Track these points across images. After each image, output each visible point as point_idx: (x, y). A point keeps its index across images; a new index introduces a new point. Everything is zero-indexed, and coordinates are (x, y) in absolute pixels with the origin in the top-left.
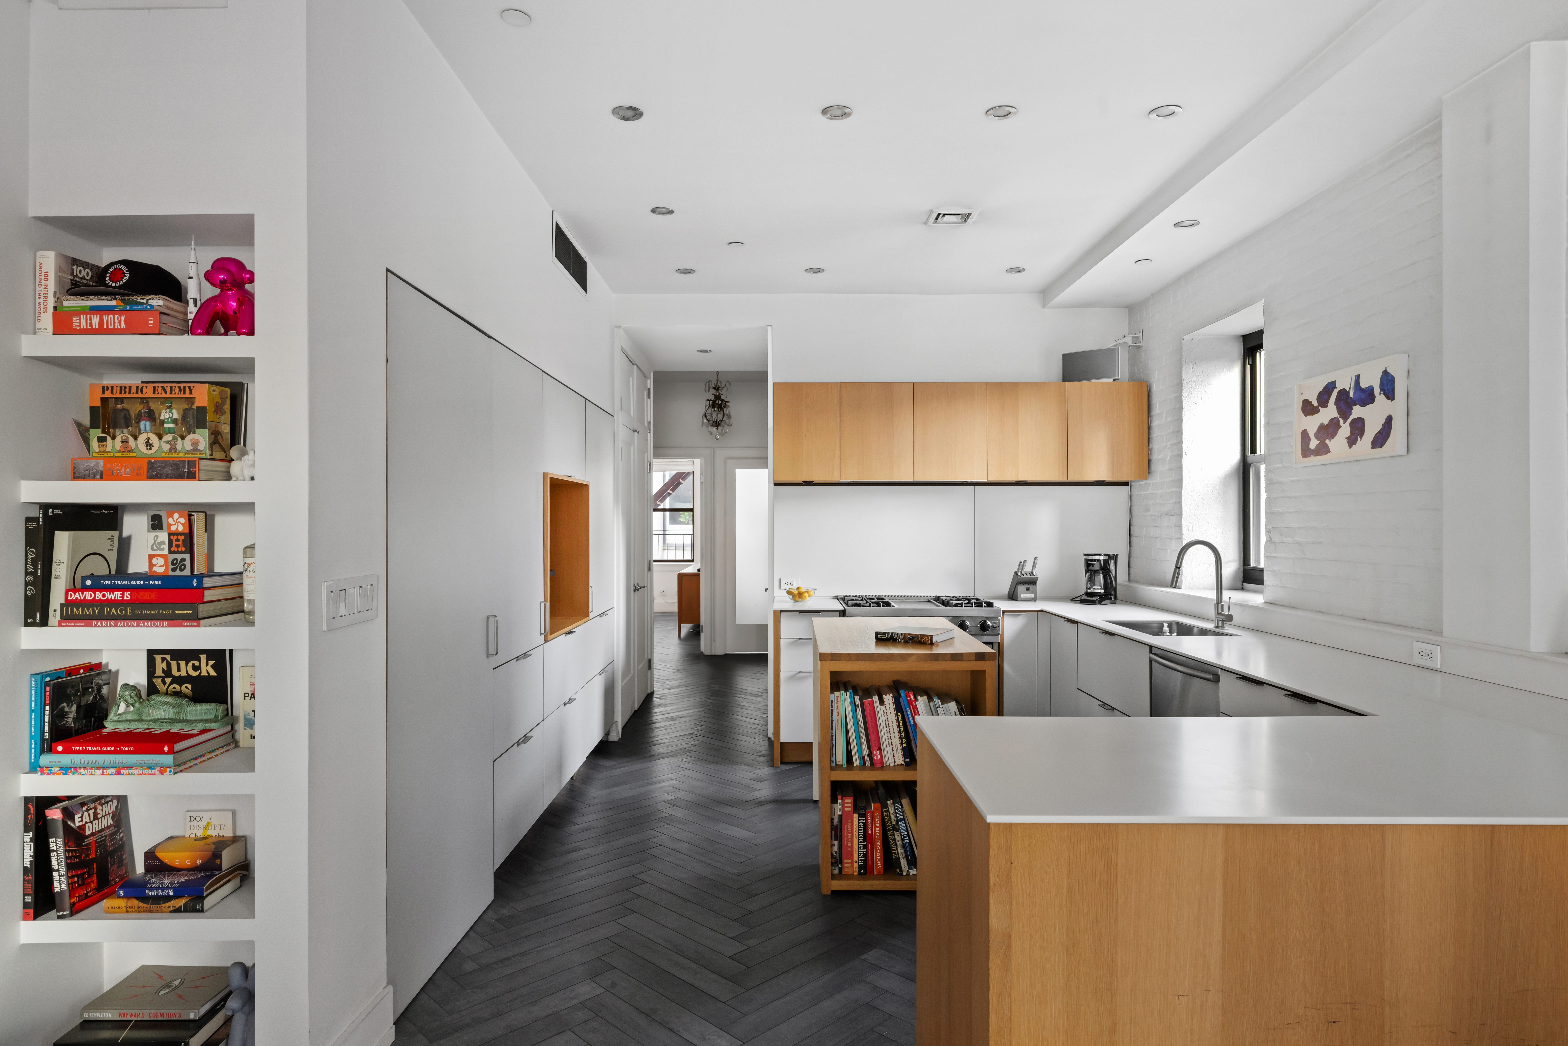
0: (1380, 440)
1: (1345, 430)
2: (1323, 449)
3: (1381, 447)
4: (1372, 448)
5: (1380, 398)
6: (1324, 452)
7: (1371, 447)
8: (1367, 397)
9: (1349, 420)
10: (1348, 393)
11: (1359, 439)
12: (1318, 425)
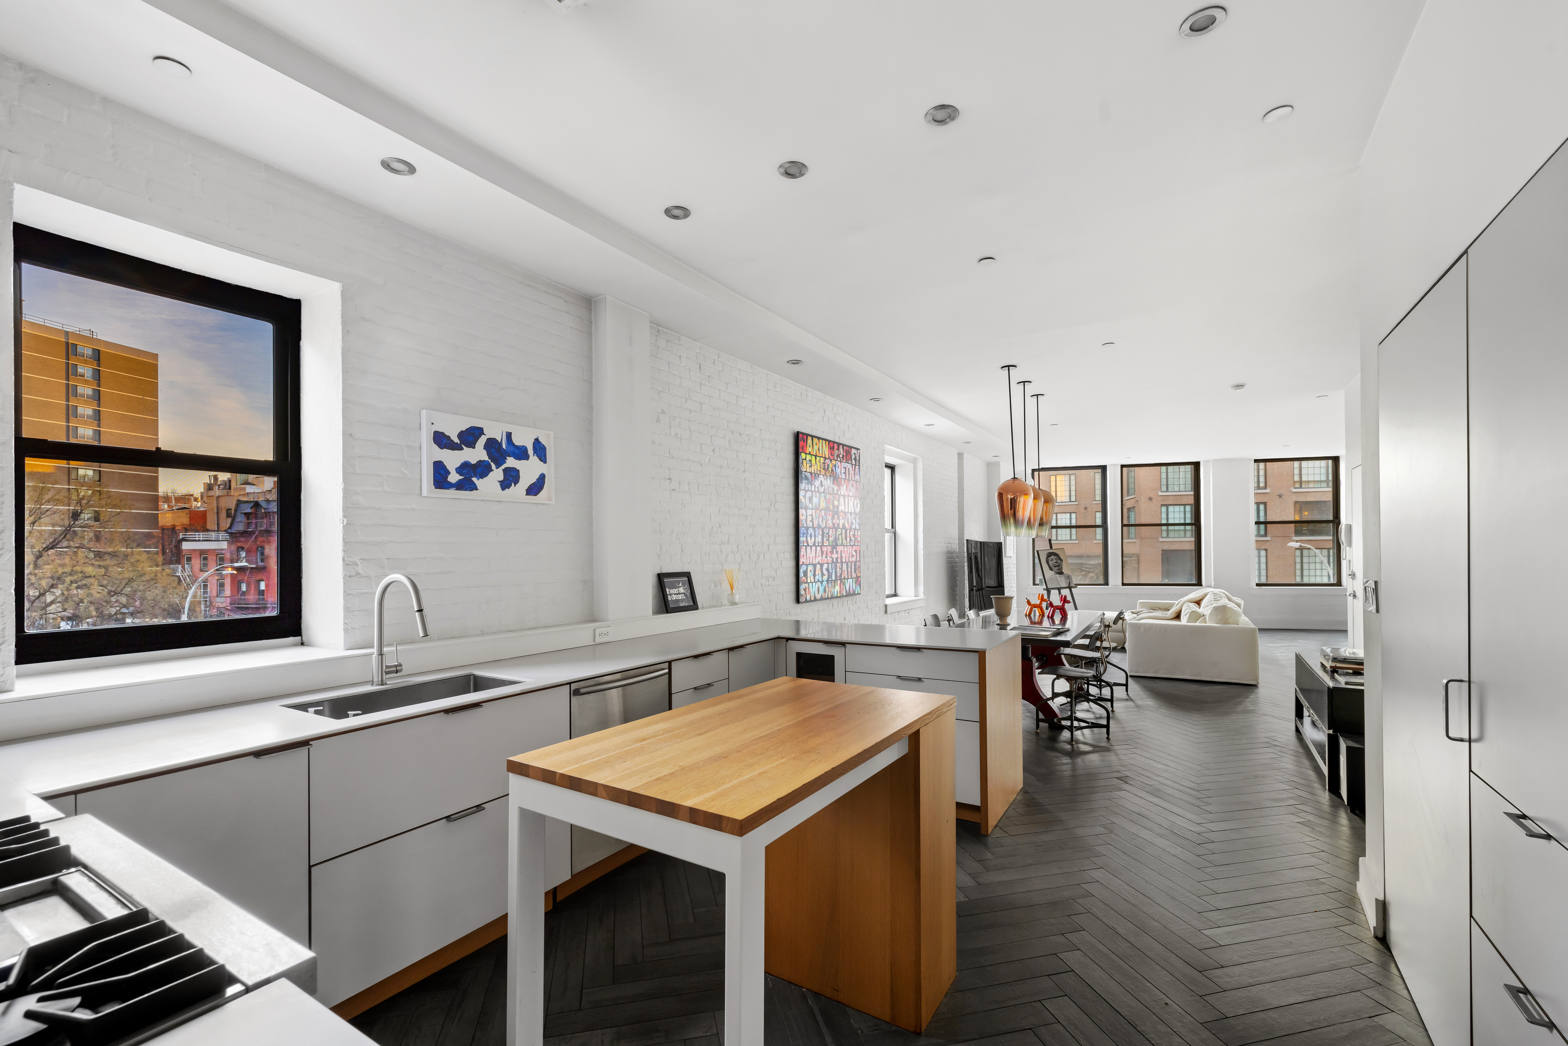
0: (535, 489)
1: (497, 474)
2: (466, 485)
3: (536, 495)
4: (526, 495)
5: (534, 459)
6: (469, 488)
7: (526, 493)
8: (521, 454)
9: (503, 467)
10: (500, 444)
11: (513, 485)
12: (462, 461)
